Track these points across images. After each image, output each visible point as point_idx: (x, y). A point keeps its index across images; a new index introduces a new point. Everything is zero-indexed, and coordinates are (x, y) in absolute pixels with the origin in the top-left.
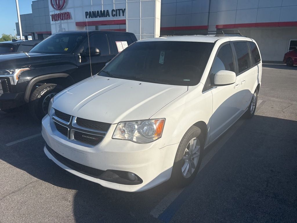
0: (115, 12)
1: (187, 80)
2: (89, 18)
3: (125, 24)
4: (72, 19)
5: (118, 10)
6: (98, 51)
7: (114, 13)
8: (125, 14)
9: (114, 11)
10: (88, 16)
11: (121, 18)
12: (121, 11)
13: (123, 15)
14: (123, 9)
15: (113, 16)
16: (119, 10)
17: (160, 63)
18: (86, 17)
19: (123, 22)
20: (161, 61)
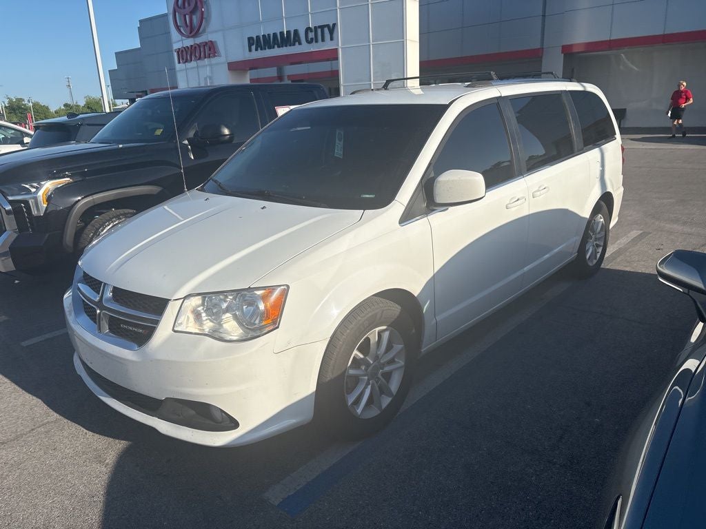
0: (313, 33)
1: (367, 196)
2: (256, 50)
3: (337, 59)
4: (220, 56)
5: (320, 27)
6: (226, 132)
7: (311, 35)
8: (335, 35)
9: (311, 31)
10: (253, 47)
11: (327, 46)
12: (326, 30)
13: (332, 39)
14: (331, 25)
15: (309, 42)
16: (322, 27)
17: (336, 155)
18: (250, 50)
19: (332, 55)
20: (338, 152)
